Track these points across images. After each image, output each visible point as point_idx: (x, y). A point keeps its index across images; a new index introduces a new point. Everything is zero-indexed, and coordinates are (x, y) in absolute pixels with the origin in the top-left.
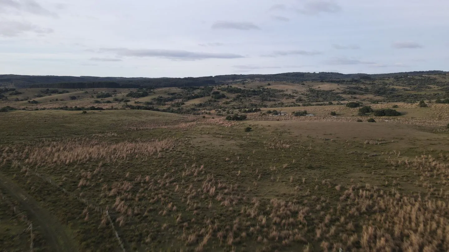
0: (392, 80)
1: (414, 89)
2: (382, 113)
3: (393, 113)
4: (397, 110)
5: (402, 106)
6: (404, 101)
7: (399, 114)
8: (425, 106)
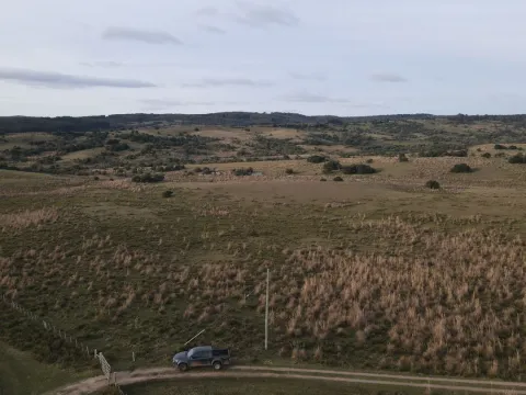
0: (368, 126)
1: (396, 139)
2: (353, 170)
3: (366, 170)
4: (372, 166)
5: (378, 161)
6: (383, 154)
7: (373, 171)
8: (406, 160)
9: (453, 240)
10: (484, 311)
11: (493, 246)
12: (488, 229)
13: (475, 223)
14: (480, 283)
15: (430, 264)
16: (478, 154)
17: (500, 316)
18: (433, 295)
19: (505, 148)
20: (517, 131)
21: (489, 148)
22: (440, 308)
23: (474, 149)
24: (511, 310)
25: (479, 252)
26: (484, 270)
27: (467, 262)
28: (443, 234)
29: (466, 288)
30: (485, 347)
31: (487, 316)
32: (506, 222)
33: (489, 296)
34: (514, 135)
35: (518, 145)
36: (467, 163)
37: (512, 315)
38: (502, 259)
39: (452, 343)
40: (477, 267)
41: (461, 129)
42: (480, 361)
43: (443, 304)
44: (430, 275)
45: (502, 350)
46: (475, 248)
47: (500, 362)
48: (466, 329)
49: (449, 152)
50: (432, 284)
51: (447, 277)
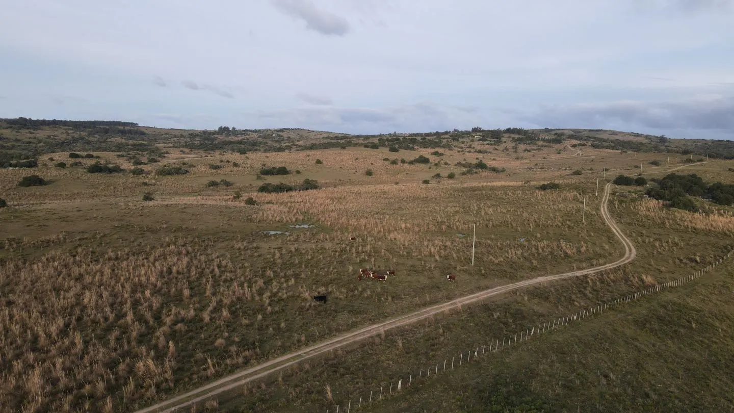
9: (35, 266)
10: (86, 343)
11: (84, 266)
12: (76, 247)
13: (58, 243)
14: (77, 311)
15: (10, 303)
16: (50, 164)
17: (106, 345)
18: (19, 342)
19: (82, 157)
20: (91, 139)
21: (61, 156)
22: (31, 356)
23: (45, 158)
24: (116, 333)
25: (69, 275)
26: (79, 296)
27: (57, 290)
28: (20, 263)
29: (61, 322)
30: (95, 386)
31: (91, 349)
32: (94, 237)
33: (90, 323)
34: (89, 143)
35: (95, 154)
36: (39, 174)
37: (118, 339)
38: (98, 278)
39: (53, 394)
40: (71, 294)
41: (25, 135)
42: (92, 404)
43: (34, 350)
44: (11, 317)
45: (113, 382)
46: (64, 272)
47: (114, 398)
48: (68, 371)
49: (13, 162)
50: (16, 329)
51: (35, 314)
